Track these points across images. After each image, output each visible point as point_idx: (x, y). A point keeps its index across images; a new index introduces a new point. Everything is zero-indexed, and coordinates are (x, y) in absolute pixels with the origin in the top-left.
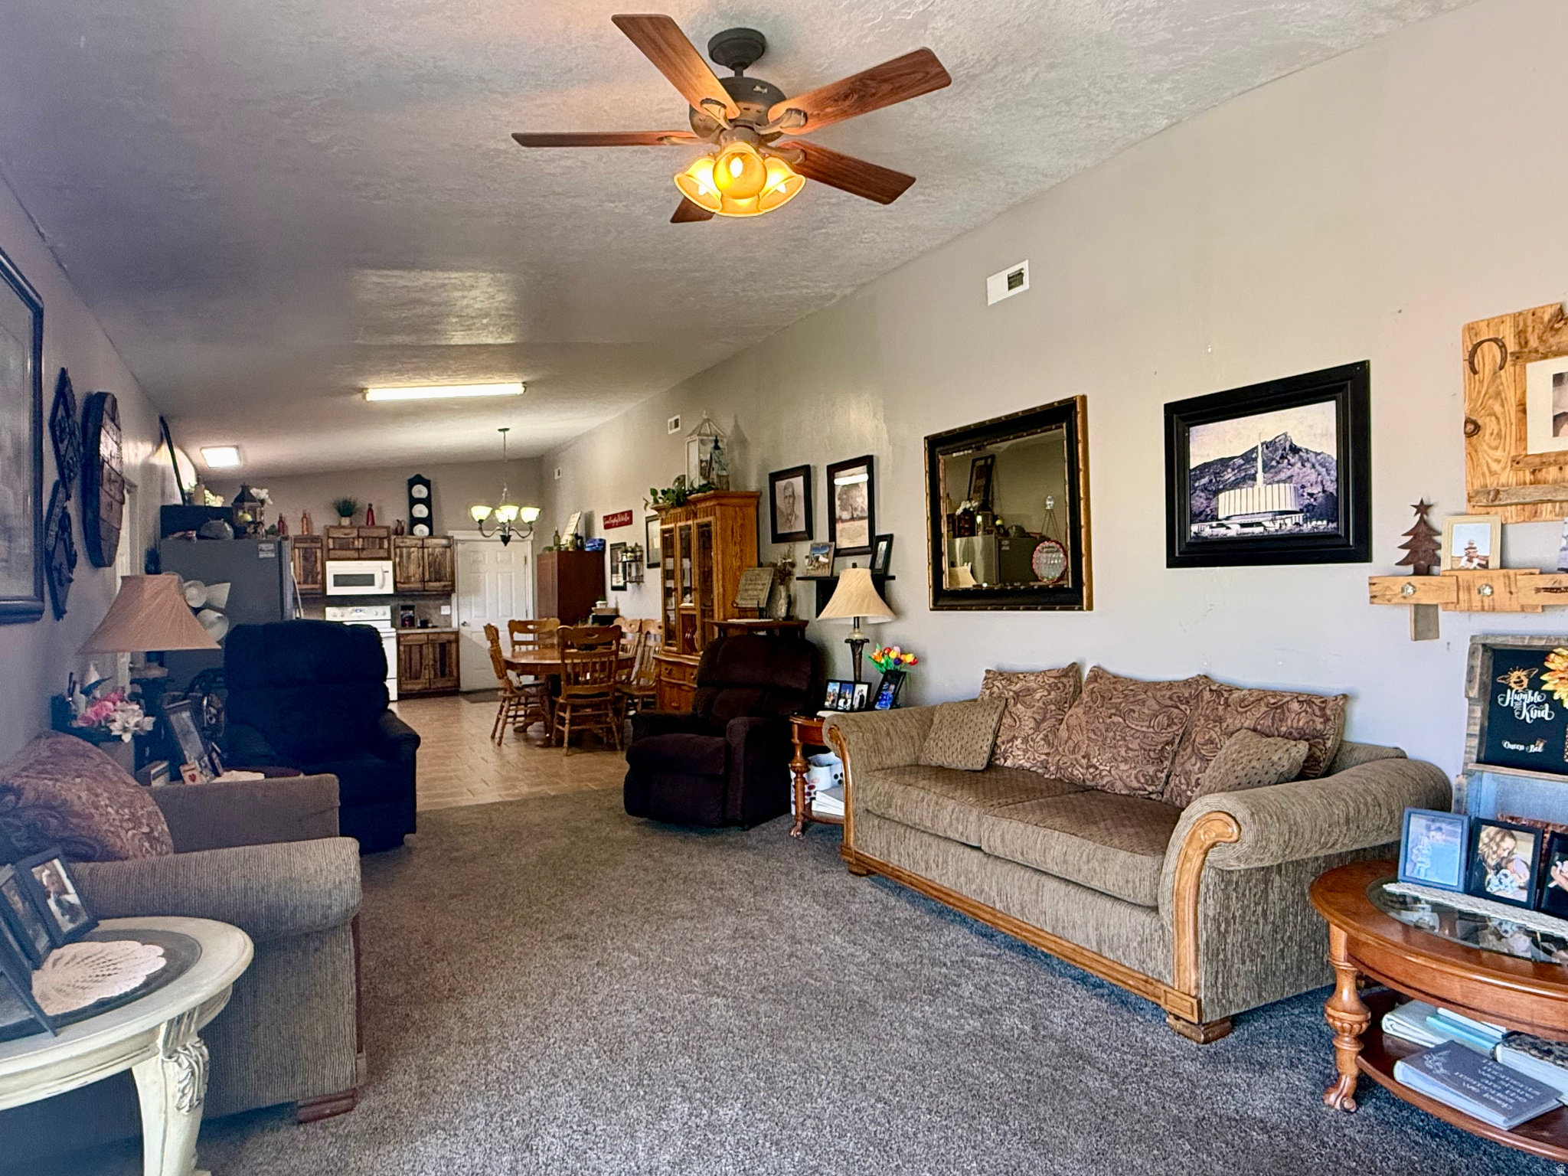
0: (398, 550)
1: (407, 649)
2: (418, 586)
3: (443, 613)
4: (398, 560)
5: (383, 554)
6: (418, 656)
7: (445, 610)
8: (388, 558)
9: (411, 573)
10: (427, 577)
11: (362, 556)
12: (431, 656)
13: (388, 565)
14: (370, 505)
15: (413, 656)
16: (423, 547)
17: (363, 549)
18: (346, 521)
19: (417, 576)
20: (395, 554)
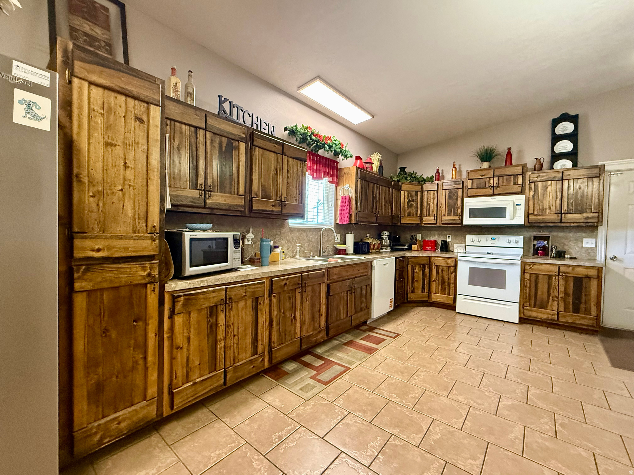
0: (533, 185)
1: (533, 277)
2: (555, 218)
3: (585, 245)
4: (532, 193)
5: (518, 188)
6: (546, 286)
7: (588, 243)
8: (522, 192)
9: (546, 205)
10: (565, 208)
11: (496, 192)
12: (562, 289)
13: (521, 199)
14: (509, 149)
15: (540, 285)
16: (562, 180)
17: (498, 186)
18: (486, 165)
19: (553, 208)
20: (530, 189)
